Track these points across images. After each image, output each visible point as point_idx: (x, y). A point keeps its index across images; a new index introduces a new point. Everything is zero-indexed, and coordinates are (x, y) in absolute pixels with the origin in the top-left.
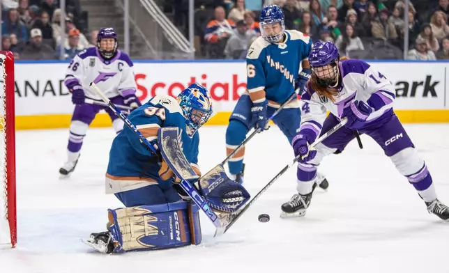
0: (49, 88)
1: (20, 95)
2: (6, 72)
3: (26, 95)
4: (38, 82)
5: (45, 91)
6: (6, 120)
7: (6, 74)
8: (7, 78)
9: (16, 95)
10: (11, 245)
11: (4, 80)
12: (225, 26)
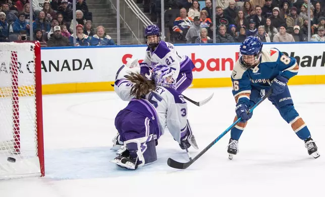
0: (65, 65)
1: (46, 71)
2: (36, 55)
3: (50, 71)
4: (58, 61)
5: (63, 67)
6: (35, 88)
7: (35, 57)
8: (36, 59)
9: (43, 71)
10: (41, 174)
11: (34, 61)
12: (188, 21)
